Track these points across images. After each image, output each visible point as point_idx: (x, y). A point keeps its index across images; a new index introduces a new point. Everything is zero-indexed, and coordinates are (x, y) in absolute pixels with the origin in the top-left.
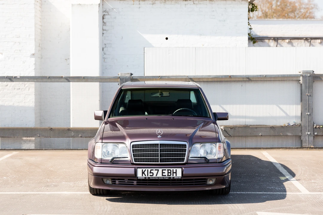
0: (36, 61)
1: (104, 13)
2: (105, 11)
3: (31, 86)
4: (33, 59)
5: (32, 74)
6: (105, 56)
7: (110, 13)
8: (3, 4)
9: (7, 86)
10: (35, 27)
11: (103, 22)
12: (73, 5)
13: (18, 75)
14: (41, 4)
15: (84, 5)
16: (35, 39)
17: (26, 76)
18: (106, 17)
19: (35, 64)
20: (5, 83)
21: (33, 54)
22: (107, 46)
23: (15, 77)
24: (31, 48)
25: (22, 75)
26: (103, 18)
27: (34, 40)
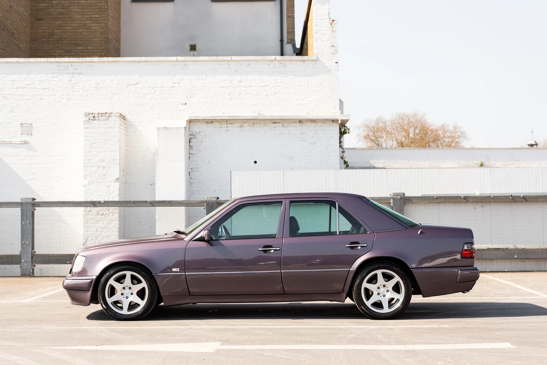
0: (120, 186)
1: (191, 137)
2: (191, 135)
3: (115, 211)
4: (118, 184)
5: (117, 199)
6: (192, 181)
7: (196, 137)
8: (87, 128)
9: (91, 211)
10: (120, 151)
11: (190, 146)
12: (158, 128)
13: (102, 199)
14: (126, 128)
15: (170, 128)
16: (120, 163)
17: (110, 200)
18: (193, 140)
19: (119, 189)
20: (88, 209)
21: (118, 179)
22: (194, 170)
23: (99, 202)
24: (116, 172)
25: (106, 200)
26: (190, 142)
27: (118, 164)
